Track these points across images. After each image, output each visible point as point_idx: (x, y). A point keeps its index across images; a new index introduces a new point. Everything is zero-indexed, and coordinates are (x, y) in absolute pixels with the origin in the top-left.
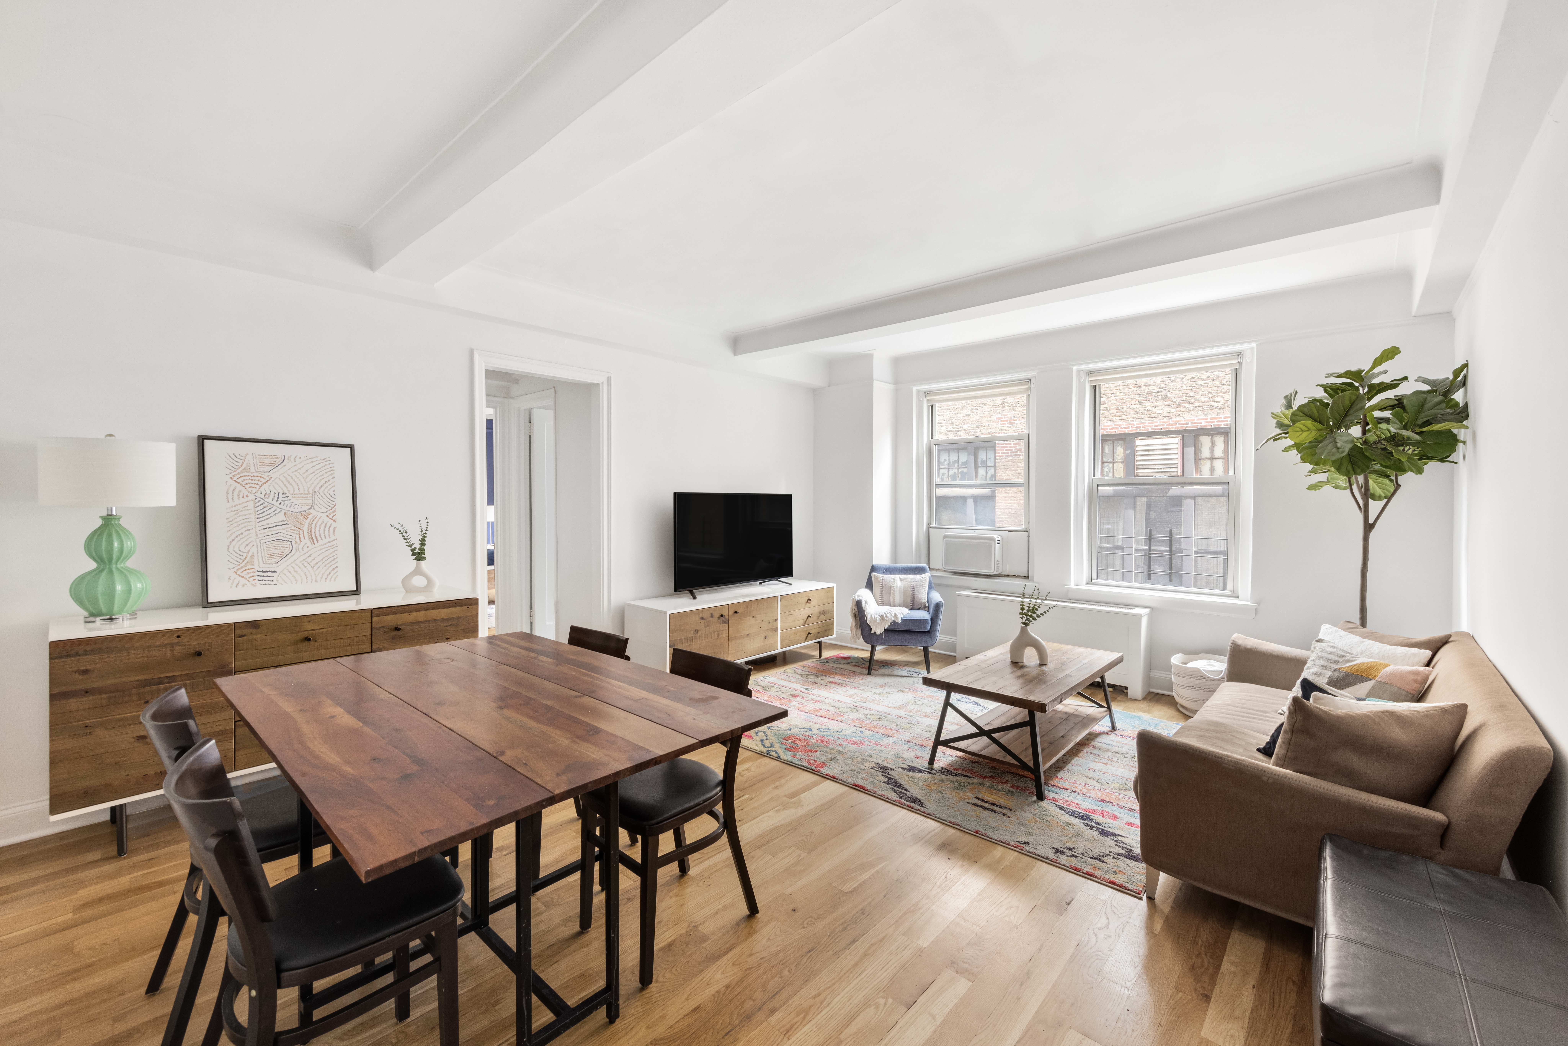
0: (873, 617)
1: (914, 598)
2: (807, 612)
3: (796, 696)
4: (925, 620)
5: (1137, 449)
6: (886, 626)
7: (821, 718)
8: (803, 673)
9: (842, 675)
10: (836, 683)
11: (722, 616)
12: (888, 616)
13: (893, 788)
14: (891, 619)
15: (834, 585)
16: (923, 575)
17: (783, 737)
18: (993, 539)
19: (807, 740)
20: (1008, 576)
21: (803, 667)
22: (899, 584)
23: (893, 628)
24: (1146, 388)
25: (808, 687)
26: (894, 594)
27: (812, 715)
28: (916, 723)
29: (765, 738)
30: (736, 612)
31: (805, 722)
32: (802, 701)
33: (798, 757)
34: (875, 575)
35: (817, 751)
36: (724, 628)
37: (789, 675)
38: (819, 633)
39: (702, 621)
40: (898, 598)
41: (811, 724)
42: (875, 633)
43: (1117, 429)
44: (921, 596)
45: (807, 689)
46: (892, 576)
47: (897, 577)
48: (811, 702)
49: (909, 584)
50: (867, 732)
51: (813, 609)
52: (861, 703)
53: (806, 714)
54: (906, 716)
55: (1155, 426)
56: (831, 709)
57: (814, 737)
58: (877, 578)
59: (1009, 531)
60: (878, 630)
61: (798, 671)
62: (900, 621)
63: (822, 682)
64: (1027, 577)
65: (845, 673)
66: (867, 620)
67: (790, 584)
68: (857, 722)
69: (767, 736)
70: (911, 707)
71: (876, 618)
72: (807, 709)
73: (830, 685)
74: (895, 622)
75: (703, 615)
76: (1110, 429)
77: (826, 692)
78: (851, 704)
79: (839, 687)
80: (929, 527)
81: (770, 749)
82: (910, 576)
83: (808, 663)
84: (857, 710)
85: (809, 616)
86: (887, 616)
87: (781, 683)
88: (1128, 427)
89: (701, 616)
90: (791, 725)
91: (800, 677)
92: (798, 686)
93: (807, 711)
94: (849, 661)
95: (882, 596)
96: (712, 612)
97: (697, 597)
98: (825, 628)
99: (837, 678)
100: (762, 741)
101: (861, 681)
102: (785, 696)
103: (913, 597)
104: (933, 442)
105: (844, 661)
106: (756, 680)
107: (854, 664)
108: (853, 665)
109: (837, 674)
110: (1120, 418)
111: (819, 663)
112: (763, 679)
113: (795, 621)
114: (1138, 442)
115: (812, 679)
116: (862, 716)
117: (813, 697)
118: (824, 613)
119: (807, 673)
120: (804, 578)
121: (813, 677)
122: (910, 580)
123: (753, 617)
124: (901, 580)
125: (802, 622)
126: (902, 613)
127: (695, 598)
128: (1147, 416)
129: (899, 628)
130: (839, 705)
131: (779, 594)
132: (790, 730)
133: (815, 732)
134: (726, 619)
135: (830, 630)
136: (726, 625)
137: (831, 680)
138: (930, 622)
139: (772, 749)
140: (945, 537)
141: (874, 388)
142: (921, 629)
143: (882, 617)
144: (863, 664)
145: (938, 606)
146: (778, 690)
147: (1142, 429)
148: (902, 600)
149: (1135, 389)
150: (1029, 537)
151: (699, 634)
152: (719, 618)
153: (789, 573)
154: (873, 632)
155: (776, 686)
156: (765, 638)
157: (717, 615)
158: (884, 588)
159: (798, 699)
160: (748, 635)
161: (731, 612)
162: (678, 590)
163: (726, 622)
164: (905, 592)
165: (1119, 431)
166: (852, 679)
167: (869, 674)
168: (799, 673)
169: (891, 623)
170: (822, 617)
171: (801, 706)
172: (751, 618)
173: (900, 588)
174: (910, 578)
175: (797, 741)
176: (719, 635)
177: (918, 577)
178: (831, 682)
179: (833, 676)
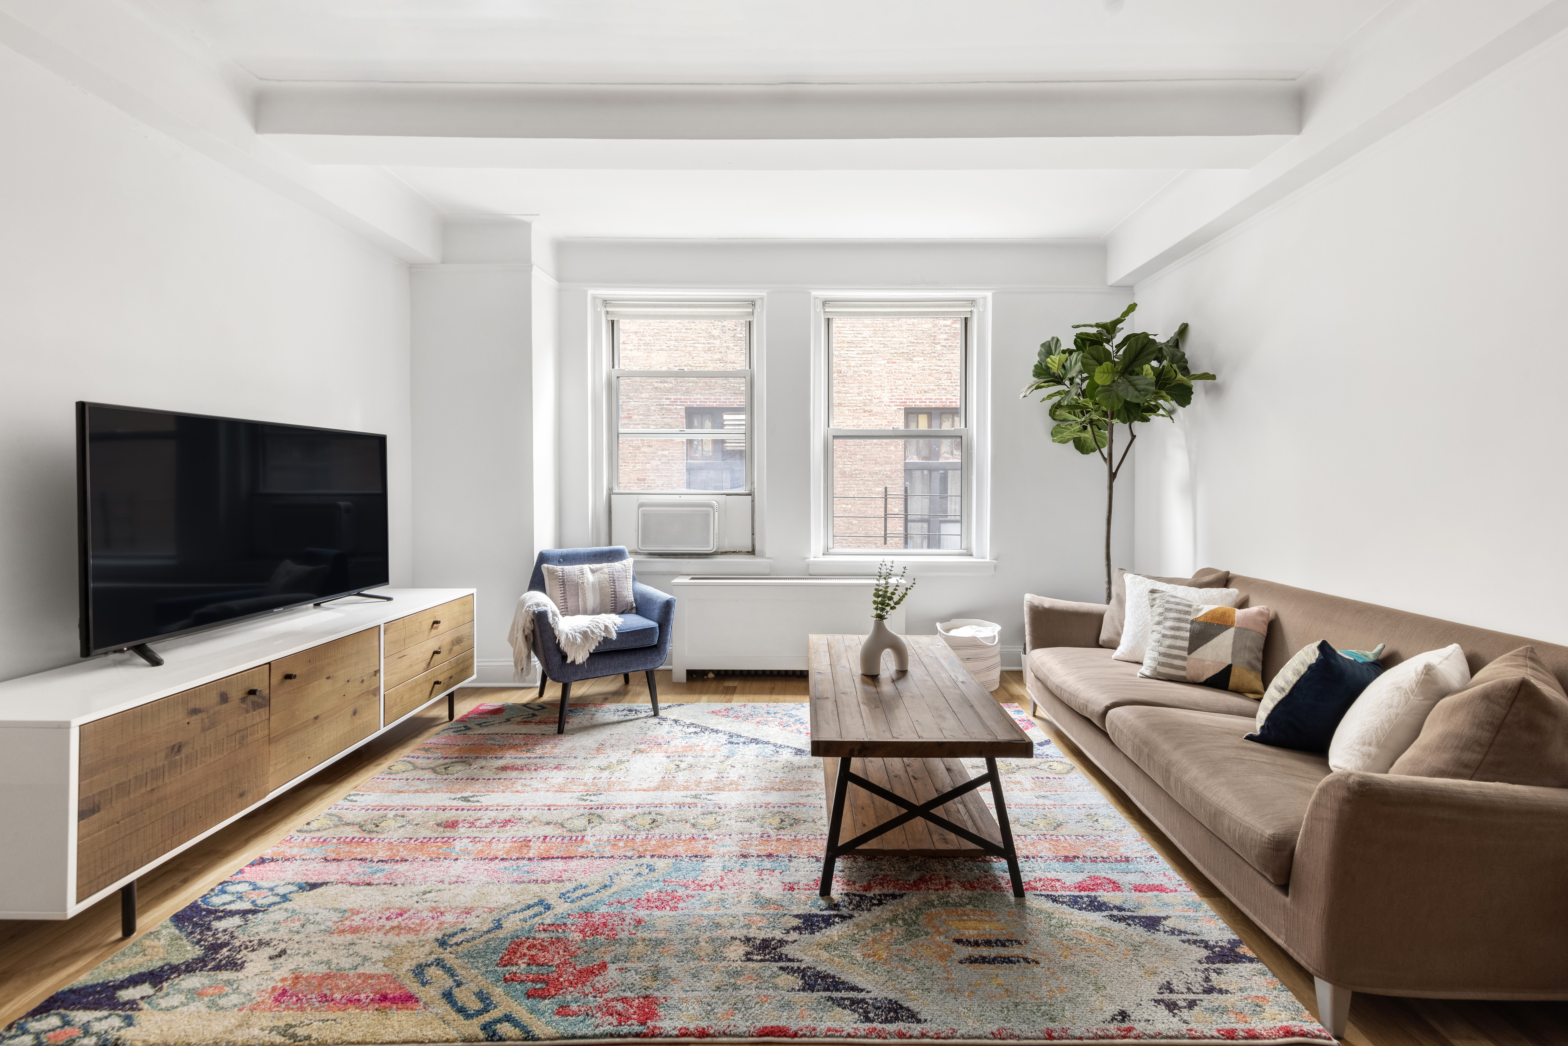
0: (570, 636)
1: (616, 597)
2: (433, 645)
3: (453, 825)
4: (652, 629)
5: (725, 423)
6: (592, 649)
7: (546, 863)
8: (432, 763)
9: (514, 747)
10: (513, 768)
11: (252, 692)
12: (595, 631)
13: (830, 998)
14: (601, 636)
15: (473, 591)
16: (624, 562)
17: (496, 958)
18: (710, 506)
19: (559, 939)
20: (726, 553)
21: (427, 750)
22: (590, 578)
23: (602, 649)
24: (730, 365)
25: (465, 794)
26: (584, 595)
27: (521, 863)
28: (717, 809)
29: (450, 983)
30: (288, 677)
31: (518, 888)
32: (474, 832)
33: (574, 1007)
34: (548, 569)
35: (603, 966)
36: (258, 719)
37: (405, 775)
38: (451, 677)
39: (195, 719)
40: (591, 600)
41: (534, 888)
42: (573, 662)
43: (706, 402)
44: (625, 593)
45: (466, 799)
46: (577, 567)
47: (586, 567)
48: (496, 828)
49: (607, 576)
50: (660, 864)
51: (441, 638)
52: (593, 798)
53: (506, 864)
54: (689, 800)
55: (740, 402)
56: (549, 831)
57: (569, 922)
58: (552, 573)
59: (727, 495)
60: (580, 656)
61: (420, 762)
62: (614, 636)
63: (486, 774)
64: (752, 552)
65: (517, 742)
66: (559, 643)
67: (389, 599)
68: (621, 844)
69: (450, 972)
70: (681, 777)
71: (575, 638)
72: (499, 849)
73: (503, 775)
74: (606, 640)
75: (195, 703)
76: (700, 402)
77: (508, 794)
78: (578, 807)
79: (526, 774)
80: (610, 492)
81: (487, 1018)
82: (605, 565)
83: (428, 738)
84: (599, 816)
85: (436, 652)
86: (593, 632)
87: (397, 800)
88: (716, 402)
89: (191, 706)
90: (491, 910)
91: (433, 776)
92: (441, 798)
93: (501, 854)
94: (505, 715)
95: (565, 599)
96: (223, 689)
97: (162, 656)
98: (461, 666)
99: (509, 758)
100: (448, 996)
101: (556, 751)
102: (428, 833)
103: (615, 595)
104: (614, 374)
105: (497, 718)
106: (333, 811)
107: (519, 719)
108: (519, 723)
109: (502, 747)
110: (709, 392)
111: (452, 734)
112: (347, 804)
113: (411, 666)
114: (726, 417)
115: (459, 770)
116: (619, 828)
117: (493, 814)
118: (458, 641)
119: (442, 761)
120: (415, 582)
121: (459, 767)
122: (606, 570)
123: (328, 678)
124: (593, 571)
125: (424, 665)
126: (613, 622)
127: (156, 662)
128: (732, 392)
129: (612, 647)
130: (554, 816)
131: (381, 622)
132: (499, 926)
133: (561, 908)
134: (263, 698)
135: (467, 668)
136: (263, 713)
137: (501, 763)
138: (658, 630)
139: (494, 1014)
140: (641, 505)
141: (533, 280)
142: (646, 643)
143: (585, 634)
144: (534, 715)
145: (668, 606)
146: (401, 822)
147: (728, 404)
148: (598, 601)
149: (722, 365)
150: (753, 501)
151: (185, 751)
152: (243, 700)
153: (382, 578)
154: (569, 661)
155: (391, 814)
156: (355, 713)
157: (236, 694)
158: (567, 587)
159: (462, 830)
160: (316, 718)
161: (276, 678)
162: (94, 652)
163: (266, 703)
164: (601, 589)
165: (708, 404)
166: (539, 751)
167: (561, 731)
168: (424, 765)
169: (599, 643)
170: (457, 648)
171: (479, 846)
172: (323, 681)
173: (593, 585)
174: (605, 567)
175: (541, 957)
176: (243, 738)
177: (617, 565)
178: (504, 768)
179: (499, 755)
